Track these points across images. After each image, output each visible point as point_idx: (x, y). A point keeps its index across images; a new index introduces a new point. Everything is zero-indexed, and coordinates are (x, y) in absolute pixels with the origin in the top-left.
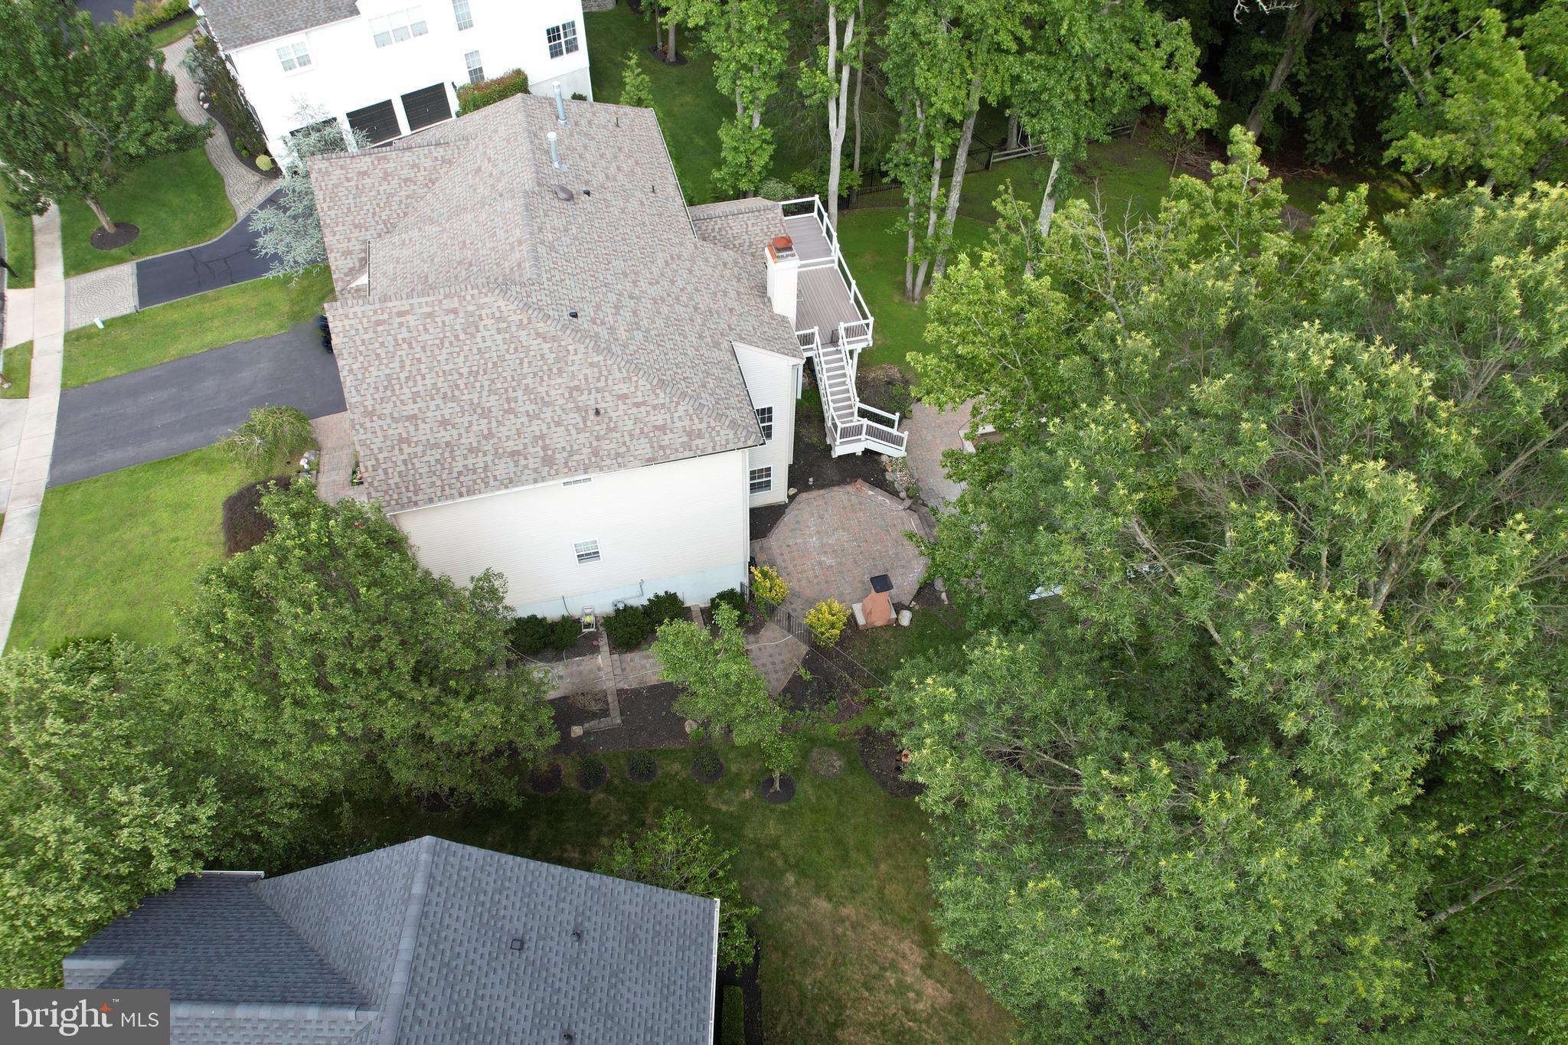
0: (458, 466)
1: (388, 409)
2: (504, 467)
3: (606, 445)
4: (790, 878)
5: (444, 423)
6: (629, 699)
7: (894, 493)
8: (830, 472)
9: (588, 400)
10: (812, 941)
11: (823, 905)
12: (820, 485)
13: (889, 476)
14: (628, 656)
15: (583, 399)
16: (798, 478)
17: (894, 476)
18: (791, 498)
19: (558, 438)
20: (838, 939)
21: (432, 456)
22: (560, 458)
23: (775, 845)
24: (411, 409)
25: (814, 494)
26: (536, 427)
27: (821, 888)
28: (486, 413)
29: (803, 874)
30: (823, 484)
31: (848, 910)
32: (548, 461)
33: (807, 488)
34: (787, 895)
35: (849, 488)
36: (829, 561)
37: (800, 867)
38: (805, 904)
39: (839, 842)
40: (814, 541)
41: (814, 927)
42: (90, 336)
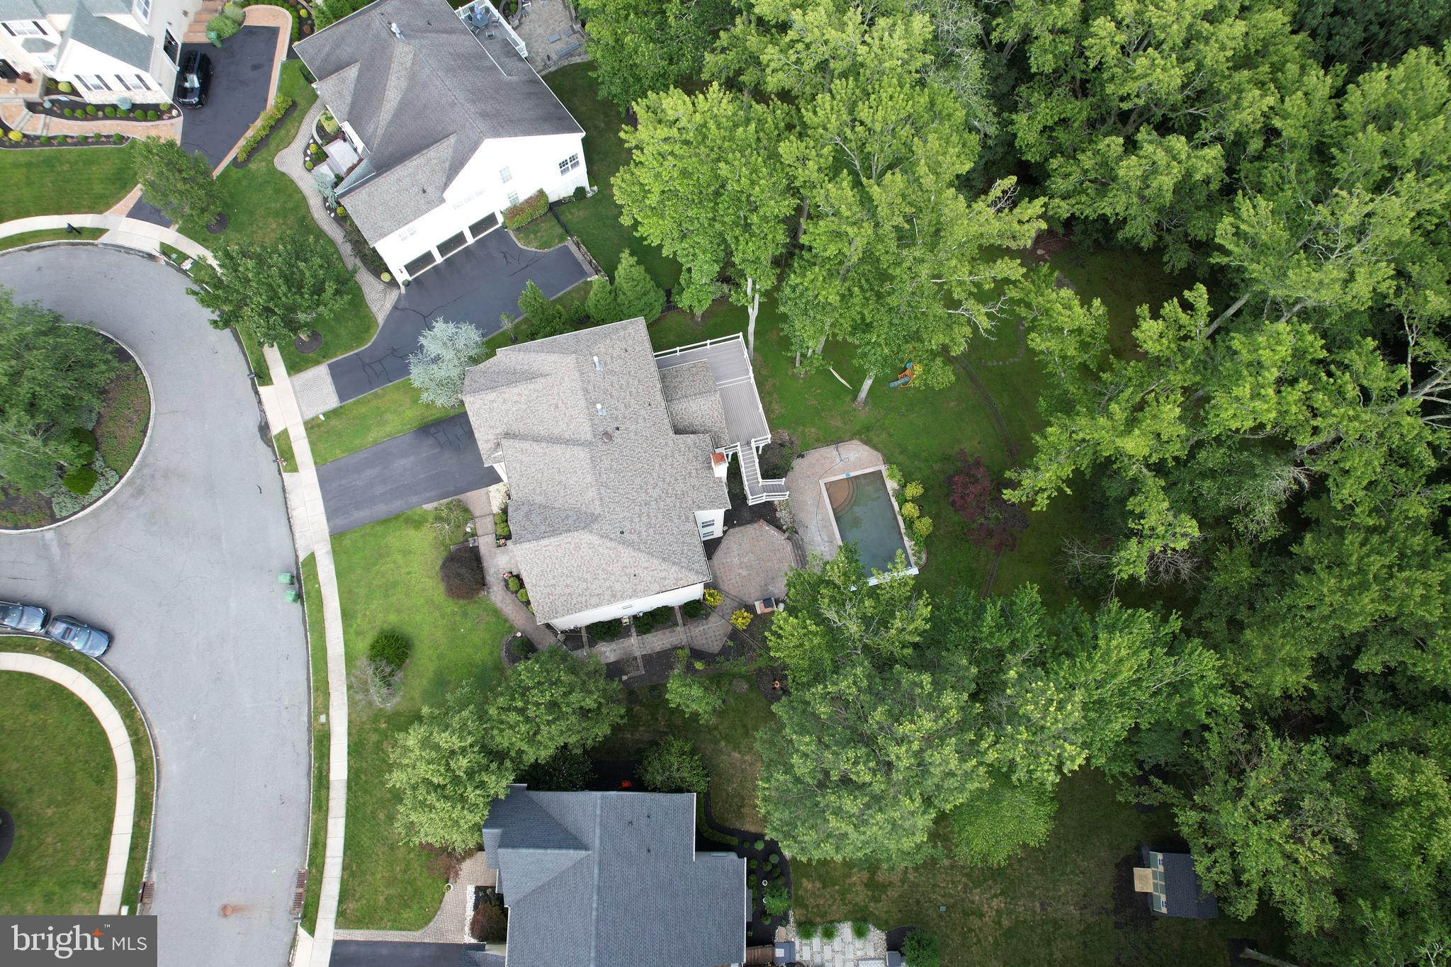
0: (574, 601)
1: (542, 583)
2: (594, 600)
3: (639, 587)
4: (723, 743)
5: (567, 586)
6: (648, 659)
7: (779, 527)
8: (746, 514)
9: (631, 571)
10: (732, 771)
11: (737, 755)
12: (740, 525)
13: (778, 514)
14: (645, 636)
15: (628, 571)
16: (730, 521)
17: (782, 515)
18: (725, 532)
19: (618, 587)
20: (743, 770)
21: (562, 599)
22: (619, 594)
23: (716, 728)
24: (553, 582)
25: (737, 529)
26: (608, 584)
27: (736, 748)
28: (585, 580)
29: (728, 741)
30: (742, 523)
31: (747, 758)
32: (614, 596)
33: (733, 526)
34: (721, 751)
35: (756, 525)
36: (744, 573)
37: (727, 738)
38: (729, 755)
39: (745, 726)
40: (736, 560)
41: (733, 766)
42: (319, 426)
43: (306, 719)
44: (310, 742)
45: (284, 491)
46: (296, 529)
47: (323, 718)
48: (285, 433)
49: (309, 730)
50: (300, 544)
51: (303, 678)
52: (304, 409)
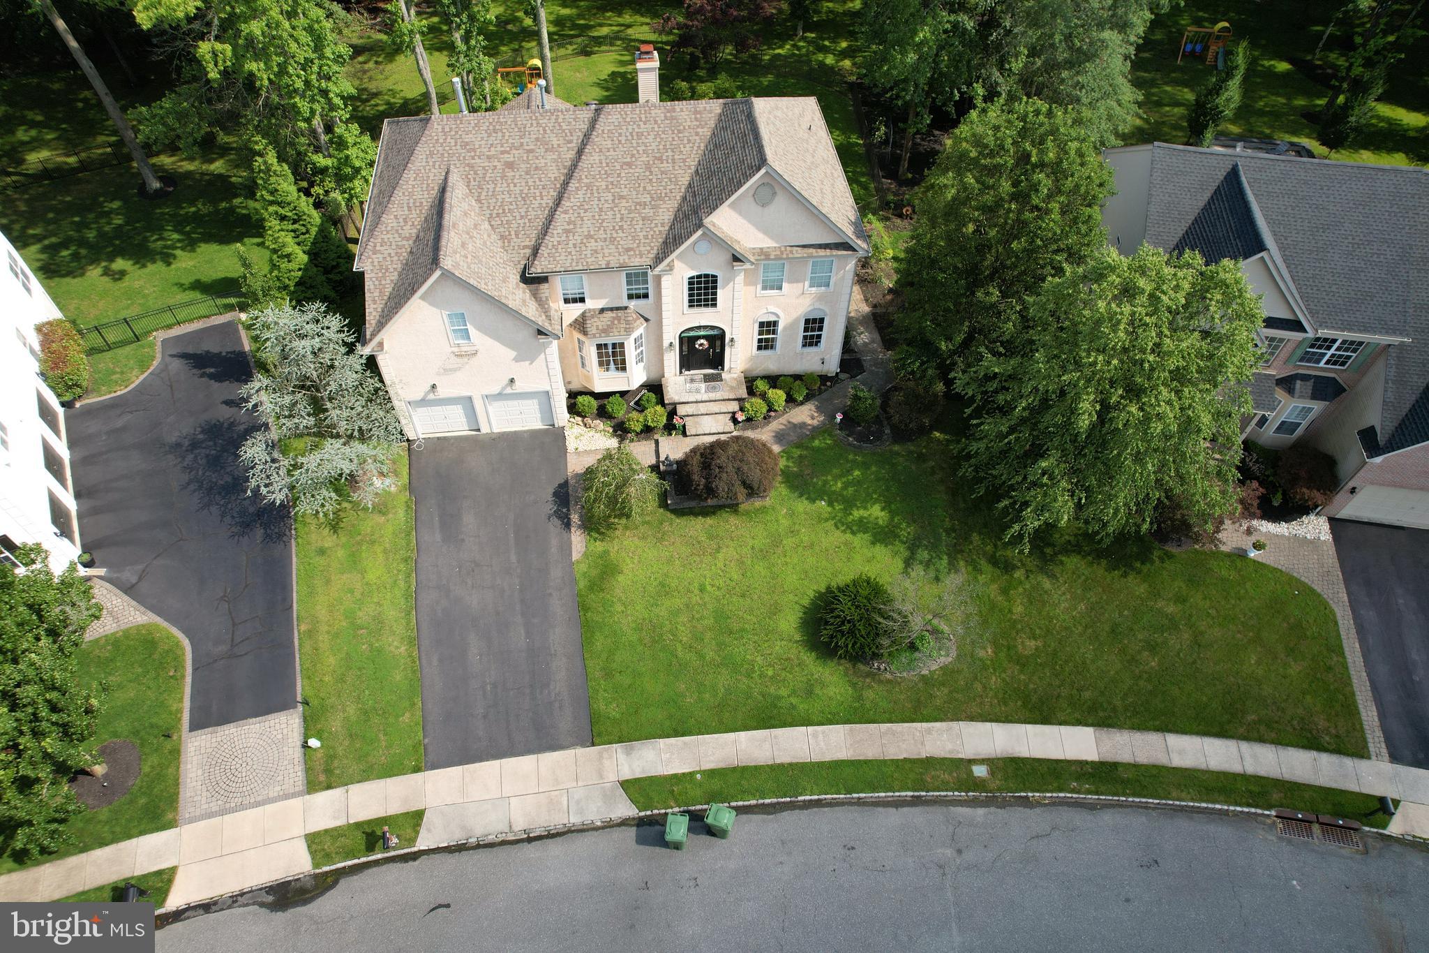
42: (331, 757)
43: (981, 811)
44: (1025, 802)
45: (460, 848)
46: (558, 820)
47: (980, 771)
48: (314, 841)
49: (1004, 804)
50: (595, 813)
51: (894, 817)
52: (275, 791)
